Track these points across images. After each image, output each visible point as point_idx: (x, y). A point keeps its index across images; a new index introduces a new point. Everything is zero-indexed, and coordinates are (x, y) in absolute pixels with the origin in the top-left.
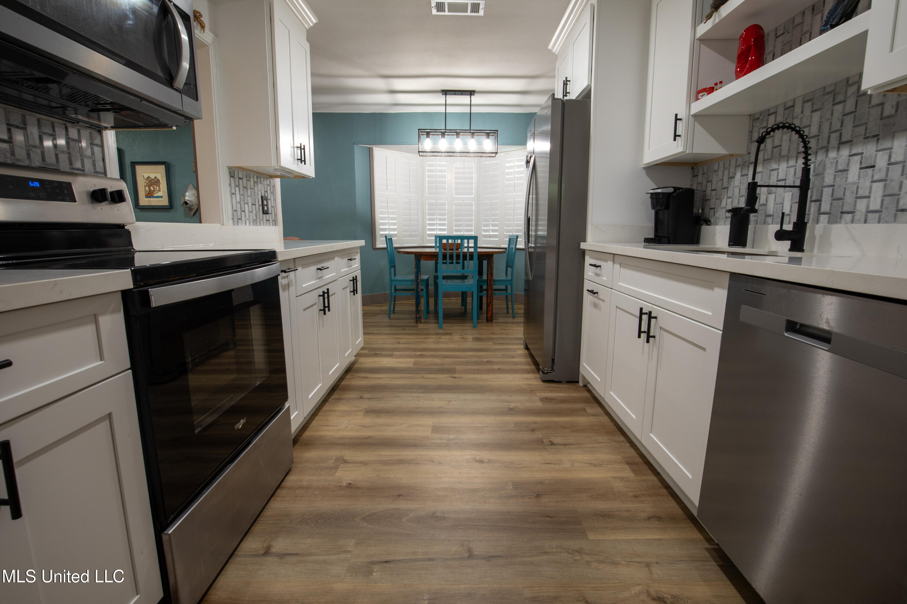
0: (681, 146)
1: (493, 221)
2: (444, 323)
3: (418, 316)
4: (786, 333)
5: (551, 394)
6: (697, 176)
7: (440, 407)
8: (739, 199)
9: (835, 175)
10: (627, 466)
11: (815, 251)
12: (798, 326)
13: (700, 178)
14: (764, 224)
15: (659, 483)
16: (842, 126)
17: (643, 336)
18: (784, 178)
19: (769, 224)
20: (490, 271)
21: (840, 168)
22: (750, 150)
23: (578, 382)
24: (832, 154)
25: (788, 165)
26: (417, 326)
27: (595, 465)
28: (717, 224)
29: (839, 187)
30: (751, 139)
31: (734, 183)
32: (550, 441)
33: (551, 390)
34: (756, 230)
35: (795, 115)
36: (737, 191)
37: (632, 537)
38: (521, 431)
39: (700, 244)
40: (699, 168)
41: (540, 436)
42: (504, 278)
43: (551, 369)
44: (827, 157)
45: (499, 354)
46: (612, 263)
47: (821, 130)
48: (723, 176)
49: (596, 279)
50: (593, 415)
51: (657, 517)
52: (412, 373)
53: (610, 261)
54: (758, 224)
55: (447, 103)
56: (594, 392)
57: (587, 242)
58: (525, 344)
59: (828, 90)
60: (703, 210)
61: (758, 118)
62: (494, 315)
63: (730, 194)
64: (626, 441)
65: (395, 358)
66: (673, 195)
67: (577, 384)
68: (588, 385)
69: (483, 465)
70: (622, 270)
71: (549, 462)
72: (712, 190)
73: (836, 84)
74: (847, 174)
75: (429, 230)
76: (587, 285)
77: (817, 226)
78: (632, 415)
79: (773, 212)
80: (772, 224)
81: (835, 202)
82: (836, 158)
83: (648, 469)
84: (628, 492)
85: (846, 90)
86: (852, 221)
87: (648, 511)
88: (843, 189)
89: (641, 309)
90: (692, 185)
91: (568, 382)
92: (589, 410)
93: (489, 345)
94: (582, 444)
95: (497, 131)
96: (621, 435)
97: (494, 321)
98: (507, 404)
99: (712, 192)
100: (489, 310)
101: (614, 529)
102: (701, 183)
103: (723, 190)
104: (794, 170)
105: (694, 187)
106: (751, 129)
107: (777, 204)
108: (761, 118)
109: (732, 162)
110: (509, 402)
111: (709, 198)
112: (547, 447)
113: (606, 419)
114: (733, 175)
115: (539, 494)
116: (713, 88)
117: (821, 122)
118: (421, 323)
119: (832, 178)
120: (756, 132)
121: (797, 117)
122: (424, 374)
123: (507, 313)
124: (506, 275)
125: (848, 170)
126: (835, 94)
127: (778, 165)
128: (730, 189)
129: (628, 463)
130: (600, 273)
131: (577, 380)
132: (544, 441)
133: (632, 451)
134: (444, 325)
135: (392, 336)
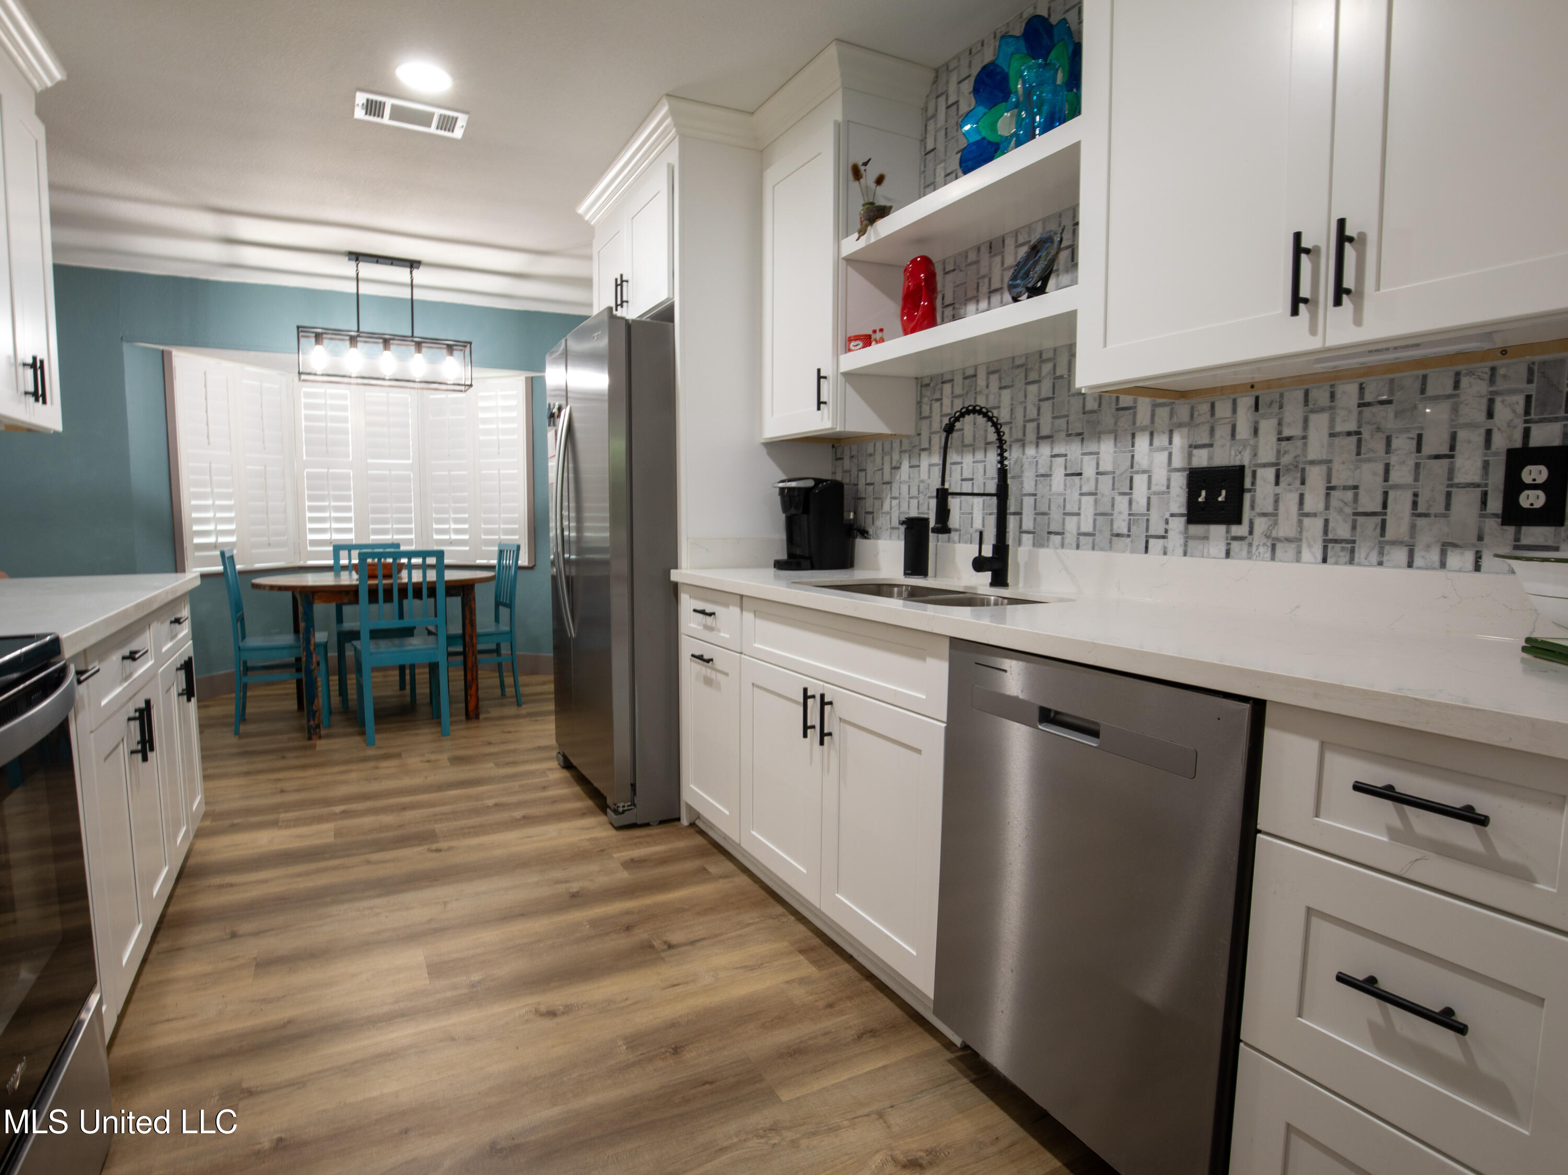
0: (829, 419)
1: (455, 513)
2: (377, 731)
3: (312, 723)
4: (1040, 724)
5: (638, 851)
6: (842, 459)
7: (429, 921)
8: (909, 501)
9: (1036, 480)
10: (801, 957)
11: (1021, 584)
12: (1052, 714)
13: (847, 463)
14: (949, 541)
15: (857, 974)
16: (1038, 415)
17: (814, 734)
18: (970, 476)
19: (954, 542)
20: (468, 617)
21: (1041, 471)
22: (920, 430)
23: (679, 819)
24: (1030, 451)
25: (974, 459)
26: (314, 747)
27: (752, 968)
28: (878, 538)
29: (1043, 497)
30: (921, 414)
31: (900, 477)
32: (665, 942)
33: (636, 844)
34: (938, 552)
35: (978, 389)
36: (905, 488)
37: (845, 1076)
38: (607, 934)
39: (855, 567)
40: (843, 448)
41: (645, 936)
42: (492, 629)
43: (630, 803)
44: (1024, 454)
45: (515, 785)
46: (738, 610)
47: (1014, 416)
48: (883, 464)
49: (707, 635)
50: (721, 877)
51: (871, 1032)
52: (340, 857)
53: (735, 605)
54: (940, 541)
55: (360, 276)
56: (711, 834)
57: (681, 568)
58: (562, 758)
59: (1018, 362)
60: (855, 513)
61: (928, 385)
62: (481, 703)
63: (895, 493)
64: (787, 913)
65: (287, 827)
66: (813, 491)
67: (676, 823)
68: (698, 823)
69: (558, 1020)
70: (759, 622)
71: (675, 983)
72: (867, 484)
73: (1027, 356)
74: (1051, 480)
75: (313, 531)
76: (687, 647)
77: (1020, 549)
78: (799, 867)
79: (960, 525)
80: (959, 542)
81: (1039, 518)
82: (1035, 458)
83: (835, 954)
84: (816, 1001)
85: (1040, 367)
86: (1062, 546)
87: (854, 1025)
88: (1048, 501)
89: (805, 690)
90: (834, 473)
91: (662, 822)
92: (713, 869)
93: (488, 769)
94: (721, 934)
95: (471, 343)
96: (776, 903)
97: (482, 716)
98: (564, 886)
99: (868, 487)
100: (471, 696)
101: (816, 1072)
102: (849, 471)
103: (885, 486)
104: (983, 467)
105: (839, 478)
106: (919, 399)
107: (963, 513)
108: (931, 385)
109: (894, 445)
110: (566, 882)
111: (863, 496)
112: (663, 954)
113: (743, 880)
114: (898, 465)
115: (677, 1048)
116: (870, 336)
117: (1012, 405)
118: (320, 737)
119: (1033, 483)
120: (927, 404)
121: (981, 392)
122: (369, 853)
123: (502, 695)
124: (497, 620)
125: (1050, 475)
126: (1026, 369)
127: (960, 456)
128: (895, 486)
129: (802, 952)
130: (714, 625)
131: (676, 816)
132: (655, 944)
133: (801, 928)
134: (378, 736)
135: (261, 777)
